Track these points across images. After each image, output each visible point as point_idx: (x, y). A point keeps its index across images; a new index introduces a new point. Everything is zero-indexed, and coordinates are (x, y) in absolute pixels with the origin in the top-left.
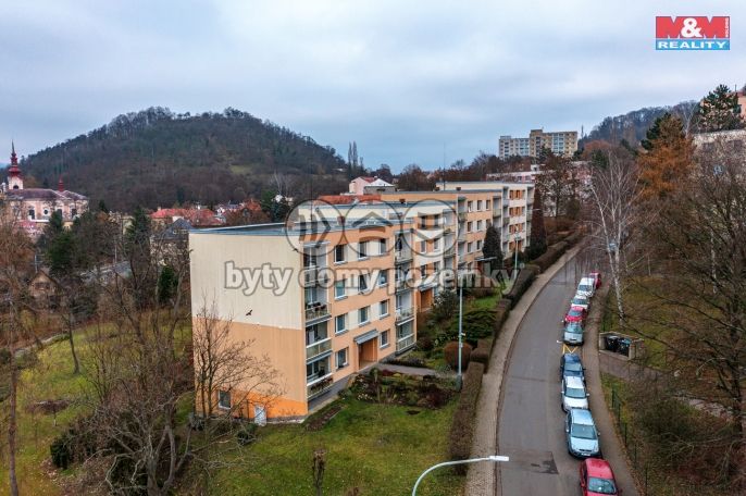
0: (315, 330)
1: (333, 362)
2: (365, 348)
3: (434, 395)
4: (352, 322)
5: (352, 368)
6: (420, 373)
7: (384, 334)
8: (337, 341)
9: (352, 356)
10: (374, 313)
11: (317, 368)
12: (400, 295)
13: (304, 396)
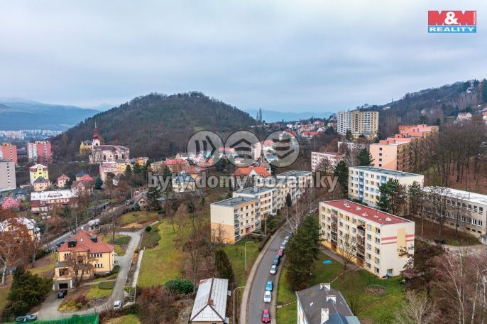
0: (237, 226)
1: (240, 232)
2: (247, 229)
3: (260, 239)
4: (244, 224)
5: (244, 233)
6: (258, 235)
7: (252, 226)
8: (241, 228)
9: (244, 231)
10: (250, 222)
11: (237, 233)
12: (257, 217)
13: (234, 239)
